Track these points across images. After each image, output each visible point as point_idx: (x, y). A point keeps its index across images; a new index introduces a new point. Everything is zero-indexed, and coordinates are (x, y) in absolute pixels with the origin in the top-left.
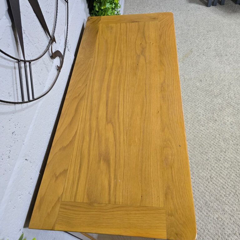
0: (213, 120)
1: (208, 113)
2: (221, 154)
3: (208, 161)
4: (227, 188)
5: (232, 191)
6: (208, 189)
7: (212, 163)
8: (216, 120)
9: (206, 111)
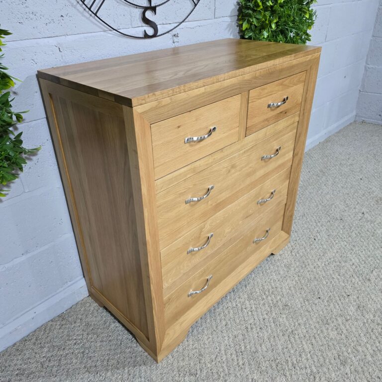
0: (364, 277)
1: (364, 267)
2: (339, 319)
3: (307, 314)
4: (307, 360)
5: (310, 367)
6: (275, 341)
7: (312, 319)
8: (369, 280)
9: (363, 262)
